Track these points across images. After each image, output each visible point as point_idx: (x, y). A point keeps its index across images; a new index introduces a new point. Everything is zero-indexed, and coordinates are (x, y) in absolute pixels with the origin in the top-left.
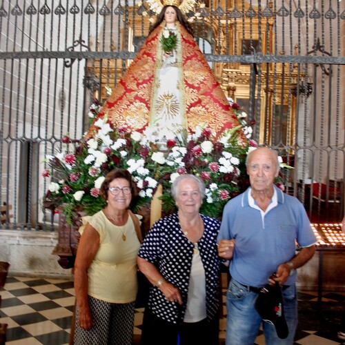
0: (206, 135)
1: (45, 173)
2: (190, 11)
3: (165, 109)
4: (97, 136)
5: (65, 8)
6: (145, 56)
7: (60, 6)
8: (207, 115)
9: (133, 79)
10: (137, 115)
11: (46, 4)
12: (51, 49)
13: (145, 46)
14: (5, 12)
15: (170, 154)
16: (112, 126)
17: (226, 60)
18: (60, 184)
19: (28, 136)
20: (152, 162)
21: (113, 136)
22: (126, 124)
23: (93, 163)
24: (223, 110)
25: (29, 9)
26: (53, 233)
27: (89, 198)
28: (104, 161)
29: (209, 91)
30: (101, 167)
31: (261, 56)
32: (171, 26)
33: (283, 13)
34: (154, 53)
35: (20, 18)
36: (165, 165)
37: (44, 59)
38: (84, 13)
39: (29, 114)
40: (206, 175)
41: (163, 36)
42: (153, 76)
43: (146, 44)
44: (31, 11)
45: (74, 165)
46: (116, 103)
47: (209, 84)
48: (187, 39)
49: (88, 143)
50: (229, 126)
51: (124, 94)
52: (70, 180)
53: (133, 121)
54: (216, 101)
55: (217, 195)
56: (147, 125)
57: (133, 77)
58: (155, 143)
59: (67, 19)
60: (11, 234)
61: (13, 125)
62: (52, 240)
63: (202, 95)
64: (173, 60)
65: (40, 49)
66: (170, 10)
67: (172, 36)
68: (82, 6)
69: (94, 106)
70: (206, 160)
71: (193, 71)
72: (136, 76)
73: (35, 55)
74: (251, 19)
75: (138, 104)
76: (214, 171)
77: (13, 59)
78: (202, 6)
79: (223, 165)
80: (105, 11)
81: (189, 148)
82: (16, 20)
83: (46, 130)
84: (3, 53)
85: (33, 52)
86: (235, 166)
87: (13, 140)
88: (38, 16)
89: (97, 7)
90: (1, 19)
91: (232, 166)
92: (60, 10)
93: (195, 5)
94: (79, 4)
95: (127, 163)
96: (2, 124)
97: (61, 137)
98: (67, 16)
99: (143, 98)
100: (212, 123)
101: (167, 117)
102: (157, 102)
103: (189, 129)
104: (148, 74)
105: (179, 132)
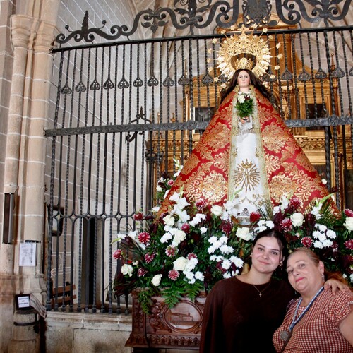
0: (293, 207)
1: (117, 253)
3: (244, 179)
4: (173, 211)
5: (129, 81)
6: (219, 123)
7: (123, 79)
8: (291, 183)
9: (207, 148)
10: (214, 187)
11: (109, 79)
12: (115, 122)
13: (217, 113)
14: (69, 89)
15: (256, 229)
16: (187, 200)
18: (133, 266)
19: (93, 213)
21: (190, 210)
23: (170, 241)
24: (309, 178)
25: (92, 85)
26: (120, 316)
27: (167, 282)
28: (183, 240)
29: (292, 157)
30: (179, 246)
32: (245, 91)
34: (229, 120)
35: (84, 94)
36: (250, 241)
37: (108, 134)
38: (147, 86)
39: (93, 190)
41: (238, 101)
42: (229, 144)
43: (220, 111)
44: (94, 87)
45: (148, 244)
46: (190, 174)
48: (263, 103)
49: (164, 219)
50: (317, 194)
51: (199, 164)
52: (144, 262)
53: (210, 193)
54: (300, 168)
56: (226, 197)
57: (207, 146)
59: (130, 92)
60: (75, 317)
61: (78, 201)
62: (118, 323)
63: (284, 162)
64: (249, 126)
65: (104, 123)
66: (243, 73)
68: (146, 78)
69: (162, 180)
70: (298, 235)
71: (273, 136)
72: (211, 145)
73: (100, 130)
75: (214, 175)
76: (307, 246)
77: (77, 135)
78: (277, 68)
79: (318, 239)
80: (169, 83)
81: (277, 221)
82: (80, 96)
83: (112, 206)
84: (67, 129)
85: (97, 127)
86: (332, 240)
87: (77, 217)
88: (102, 91)
89: (161, 79)
90: (66, 96)
91: (329, 240)
92: (124, 84)
93: (268, 67)
94: (142, 77)
95: (209, 241)
96: (67, 201)
97: (127, 213)
98: (130, 89)
99: (220, 168)
100: (298, 192)
101: (248, 188)
102: (235, 172)
103: (272, 199)
104: (224, 142)
105: (262, 204)
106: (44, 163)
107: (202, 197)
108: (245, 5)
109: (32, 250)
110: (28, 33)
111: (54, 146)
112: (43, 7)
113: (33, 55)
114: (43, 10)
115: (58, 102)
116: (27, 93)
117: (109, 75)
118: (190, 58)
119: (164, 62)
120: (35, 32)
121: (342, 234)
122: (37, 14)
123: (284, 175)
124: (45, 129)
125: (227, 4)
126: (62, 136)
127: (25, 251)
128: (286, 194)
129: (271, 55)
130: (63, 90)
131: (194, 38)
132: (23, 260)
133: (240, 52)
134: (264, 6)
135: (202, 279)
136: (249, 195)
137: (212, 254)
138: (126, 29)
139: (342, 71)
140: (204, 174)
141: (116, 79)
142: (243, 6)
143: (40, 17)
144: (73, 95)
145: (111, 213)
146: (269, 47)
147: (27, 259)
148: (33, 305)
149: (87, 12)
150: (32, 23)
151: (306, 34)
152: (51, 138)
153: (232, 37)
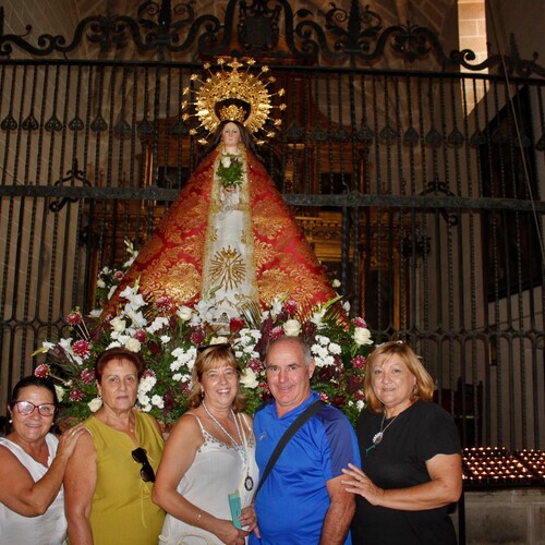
0: (288, 312)
1: (41, 369)
2: (260, 129)
3: (225, 273)
4: (123, 312)
5: (62, 121)
6: (194, 194)
7: (54, 117)
8: (288, 281)
9: (175, 227)
10: (182, 282)
11: (32, 114)
12: (37, 182)
13: (193, 179)
15: (236, 341)
16: (144, 299)
18: (64, 387)
21: (148, 311)
24: (313, 275)
25: (4, 121)
29: (290, 246)
32: (232, 150)
33: (388, 134)
34: (208, 189)
37: (26, 198)
38: (90, 131)
41: (221, 165)
42: (206, 224)
43: (196, 176)
44: (8, 125)
45: (86, 357)
46: (149, 263)
48: (256, 170)
49: (111, 322)
50: (321, 297)
51: (163, 250)
53: (176, 290)
54: (302, 261)
56: (198, 296)
57: (175, 224)
58: (212, 323)
59: (64, 138)
63: (280, 251)
64: (235, 199)
65: (21, 181)
66: (231, 127)
67: (236, 165)
68: (88, 119)
69: (106, 270)
71: (267, 216)
72: (180, 223)
73: (13, 191)
75: (184, 265)
78: (278, 122)
79: (317, 355)
80: (122, 129)
81: (264, 330)
83: (26, 309)
85: (9, 187)
86: (335, 356)
88: (19, 133)
89: (111, 122)
91: (331, 357)
92: (54, 124)
93: (267, 120)
94: (84, 119)
95: (173, 354)
97: (50, 319)
98: (64, 134)
99: (191, 256)
100: (296, 294)
101: (229, 285)
102: (213, 262)
103: (261, 302)
104: (199, 220)
105: (247, 307)
107: (164, 295)
108: (241, 25)
117: (32, 110)
118: (157, 95)
121: (350, 349)
123: (279, 270)
125: (212, 18)
128: (280, 295)
129: (270, 104)
131: (165, 65)
133: (228, 96)
134: (269, 29)
135: (162, 406)
136: (231, 295)
137: (176, 372)
138: (62, 41)
140: (169, 264)
141: (43, 116)
142: (239, 26)
145: (26, 319)
146: (268, 93)
153: (218, 75)
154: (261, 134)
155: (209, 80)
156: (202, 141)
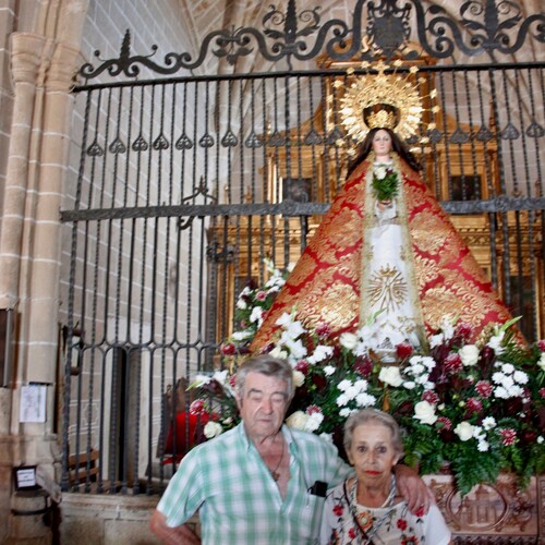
0: (463, 336)
2: (412, 135)
3: (384, 293)
5: (192, 138)
6: (346, 208)
7: (184, 136)
8: (455, 300)
9: (328, 246)
10: (339, 305)
11: (161, 134)
12: (170, 202)
13: (343, 192)
14: (100, 148)
15: (407, 369)
17: (449, 210)
19: (135, 340)
20: (381, 384)
21: (308, 342)
22: (320, 320)
24: (482, 292)
25: (135, 143)
28: (300, 385)
29: (455, 261)
31: (506, 200)
32: (383, 160)
33: (535, 132)
34: (361, 203)
35: (122, 156)
36: (401, 388)
37: (160, 219)
38: (221, 147)
39: (136, 307)
40: (476, 403)
41: (375, 176)
42: (361, 241)
43: (346, 190)
44: (139, 146)
46: (302, 285)
47: (454, 250)
48: (411, 179)
50: (492, 316)
51: (316, 270)
53: (333, 315)
54: (468, 277)
55: (497, 437)
56: (357, 320)
57: (328, 243)
58: (377, 351)
59: (195, 155)
60: (107, 502)
63: (444, 267)
64: (391, 213)
65: (153, 203)
66: (381, 134)
67: (391, 176)
68: (218, 135)
69: (246, 291)
70: (471, 378)
71: (427, 230)
72: (334, 241)
73: (147, 212)
74: (485, 144)
75: (339, 286)
76: (485, 395)
77: (111, 220)
79: (501, 385)
80: (253, 143)
81: (438, 358)
82: (116, 159)
83: (164, 331)
84: (96, 211)
85: (142, 209)
86: (521, 386)
87: (110, 346)
88: (150, 154)
89: (242, 136)
90: (94, 159)
91: (517, 387)
92: (184, 143)
93: (420, 125)
94: (212, 133)
95: (339, 387)
96: (94, 321)
97: (188, 341)
98: (195, 151)
99: (348, 276)
100: (465, 314)
101: (390, 306)
102: (371, 282)
103: (426, 325)
104: (353, 237)
105: (411, 330)
106: (59, 263)
108: (371, 26)
109: (39, 397)
110: (37, 62)
111: (74, 236)
112: (60, 21)
113: (44, 97)
114: (59, 27)
115: (81, 169)
116: (34, 153)
117: (162, 129)
118: (287, 106)
119: (235, 107)
120: (47, 59)
121: (536, 376)
122: (50, 32)
123: (444, 288)
124: (62, 209)
125: (342, 24)
126: (87, 222)
127: (29, 398)
128: (447, 316)
129: (423, 107)
130: (91, 151)
131: (293, 75)
132: (26, 412)
133: (375, 102)
134: (400, 29)
136: (392, 317)
137: (343, 407)
138: (189, 59)
139: (516, 130)
140: (324, 286)
141: (172, 134)
142: (368, 29)
143: (55, 37)
144: (105, 159)
145: (164, 341)
146: (419, 95)
147: (31, 410)
148: (41, 483)
149: (128, 31)
150: (44, 45)
151: (461, 73)
152: (70, 225)
153: (364, 79)
154: (413, 141)
155: (354, 86)
156: (352, 151)
